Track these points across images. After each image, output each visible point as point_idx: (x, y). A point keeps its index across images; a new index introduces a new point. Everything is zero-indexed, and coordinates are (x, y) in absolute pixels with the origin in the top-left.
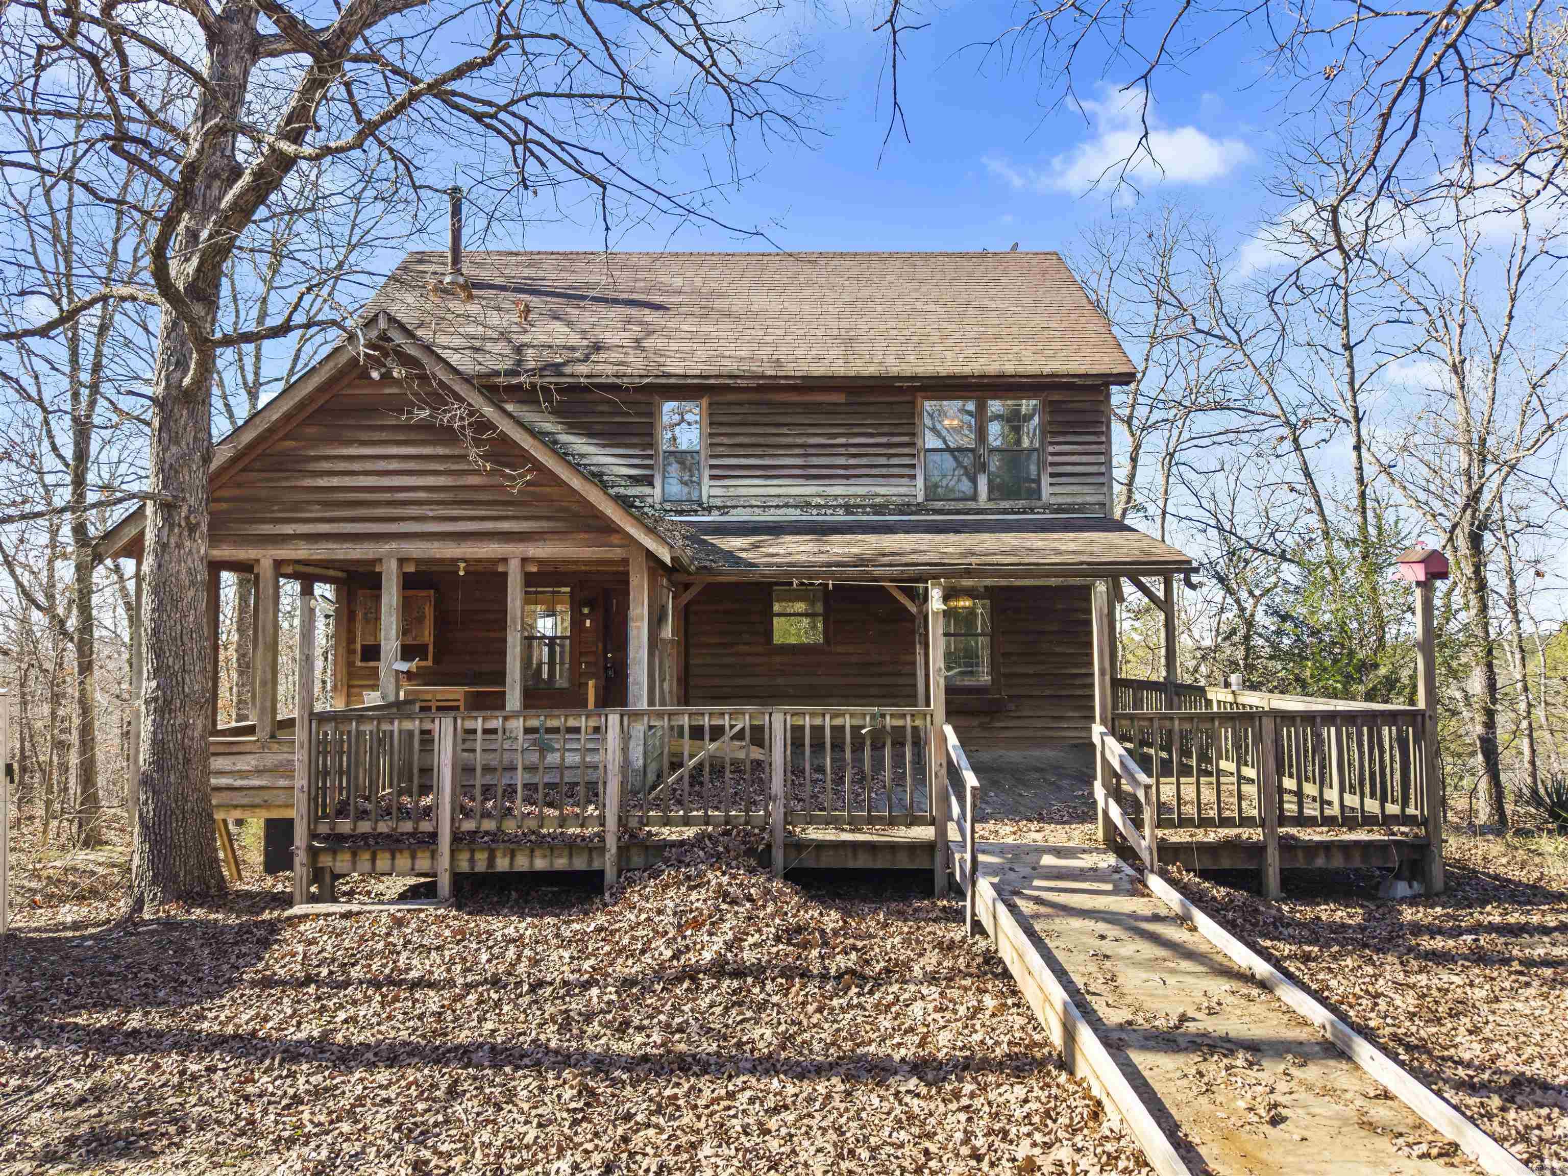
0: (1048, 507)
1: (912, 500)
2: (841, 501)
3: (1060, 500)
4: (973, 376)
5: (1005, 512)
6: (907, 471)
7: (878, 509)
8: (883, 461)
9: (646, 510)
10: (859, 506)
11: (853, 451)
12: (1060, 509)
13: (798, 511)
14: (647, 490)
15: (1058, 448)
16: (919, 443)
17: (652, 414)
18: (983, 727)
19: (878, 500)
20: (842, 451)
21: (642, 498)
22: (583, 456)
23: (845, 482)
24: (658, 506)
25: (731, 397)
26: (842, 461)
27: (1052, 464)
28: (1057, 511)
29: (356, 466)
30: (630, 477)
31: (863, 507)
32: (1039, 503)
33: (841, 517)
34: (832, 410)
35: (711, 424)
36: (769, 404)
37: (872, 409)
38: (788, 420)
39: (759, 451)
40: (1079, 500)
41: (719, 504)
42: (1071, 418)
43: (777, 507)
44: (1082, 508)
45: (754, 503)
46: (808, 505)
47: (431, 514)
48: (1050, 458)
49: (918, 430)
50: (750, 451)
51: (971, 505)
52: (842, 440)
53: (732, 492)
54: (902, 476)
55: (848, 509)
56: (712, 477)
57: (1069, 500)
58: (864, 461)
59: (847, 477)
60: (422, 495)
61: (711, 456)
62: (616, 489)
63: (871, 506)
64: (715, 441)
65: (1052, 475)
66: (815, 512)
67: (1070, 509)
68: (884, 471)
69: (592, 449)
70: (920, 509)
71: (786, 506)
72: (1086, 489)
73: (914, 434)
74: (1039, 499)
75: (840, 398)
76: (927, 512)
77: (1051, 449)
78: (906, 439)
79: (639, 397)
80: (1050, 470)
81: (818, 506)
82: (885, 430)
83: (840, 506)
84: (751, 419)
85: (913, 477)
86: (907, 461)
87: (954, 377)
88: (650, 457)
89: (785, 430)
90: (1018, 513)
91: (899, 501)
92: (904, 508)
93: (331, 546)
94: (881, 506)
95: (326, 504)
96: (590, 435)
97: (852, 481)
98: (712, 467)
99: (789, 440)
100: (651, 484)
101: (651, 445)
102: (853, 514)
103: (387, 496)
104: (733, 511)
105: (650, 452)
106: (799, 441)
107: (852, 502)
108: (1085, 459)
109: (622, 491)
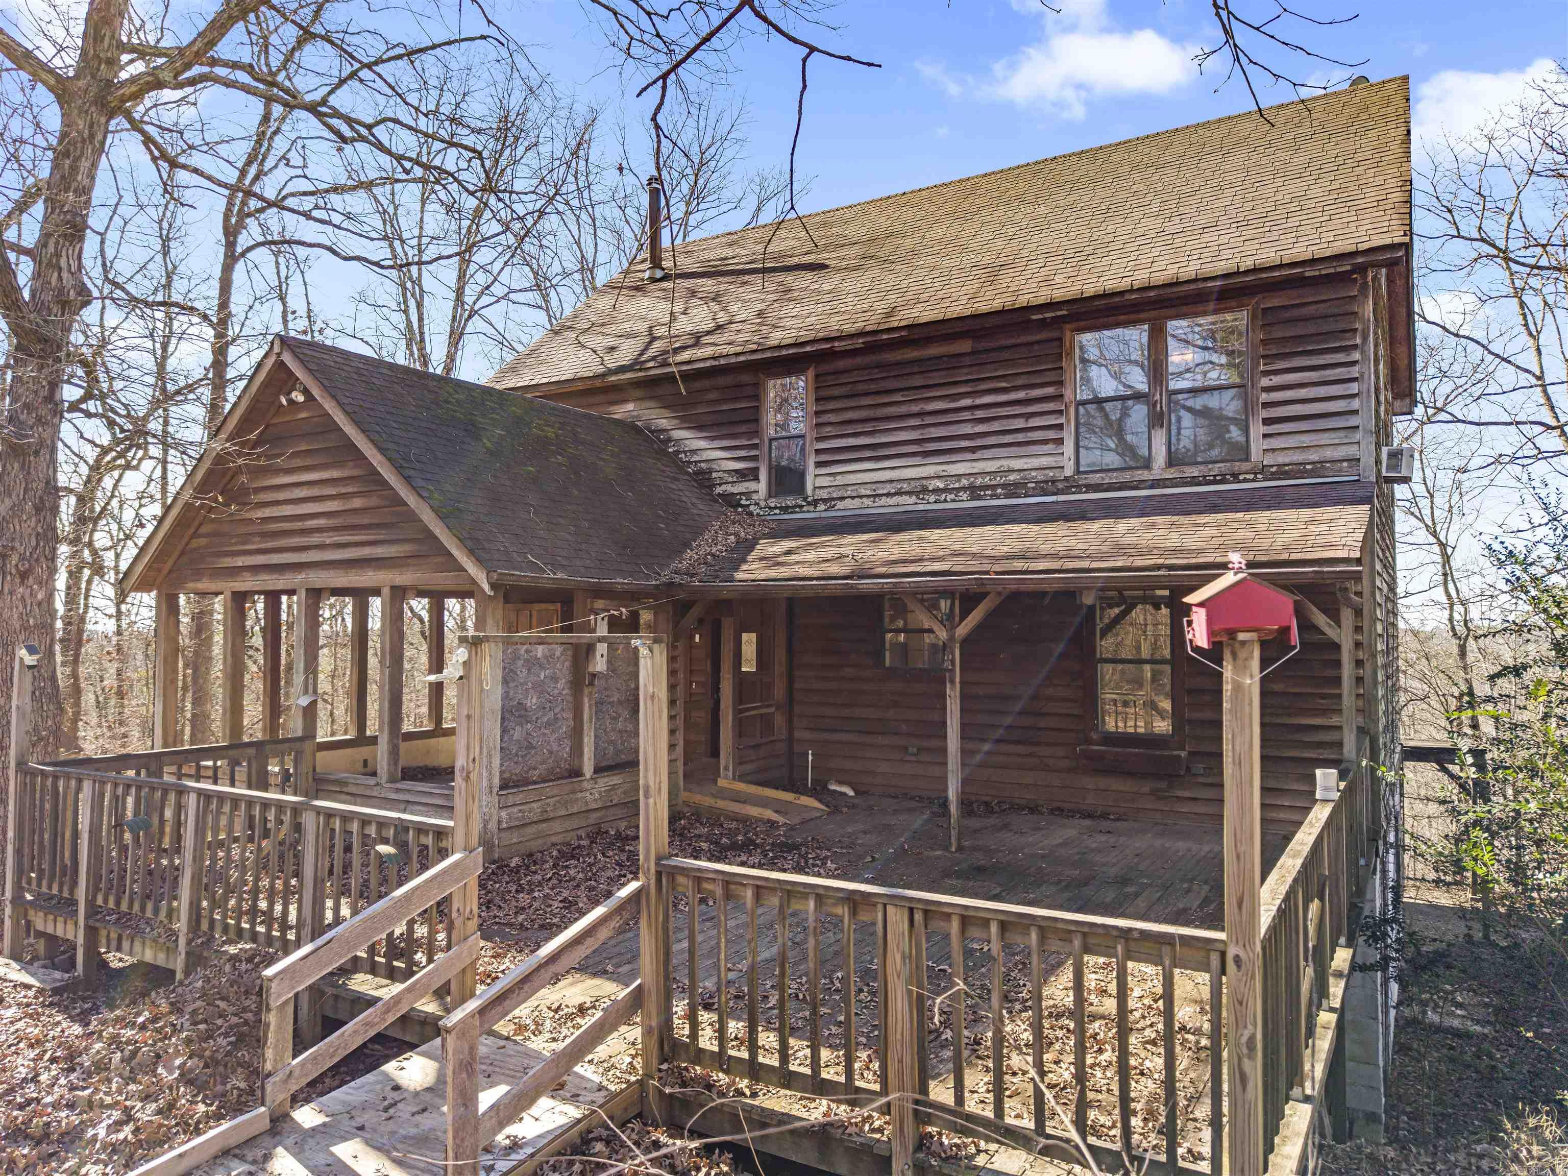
0: (1262, 470)
1: (1059, 475)
2: (964, 482)
3: (1281, 459)
4: (1132, 291)
5: (1194, 481)
6: (1051, 434)
7: (1013, 489)
8: (1020, 424)
9: (752, 508)
10: (987, 487)
11: (980, 414)
12: (1282, 472)
13: (913, 499)
14: (752, 486)
15: (1277, 380)
16: (1068, 393)
17: (756, 396)
18: (1154, 792)
19: (1012, 477)
20: (966, 415)
21: (748, 494)
22: (694, 452)
23: (969, 456)
24: (763, 504)
25: (841, 364)
26: (968, 429)
27: (1266, 405)
28: (1274, 476)
29: (281, 496)
30: (736, 471)
31: (994, 487)
32: (1245, 466)
33: (965, 503)
34: (953, 362)
35: (817, 400)
36: (880, 366)
37: (1006, 355)
38: (903, 384)
39: (868, 427)
40: (1314, 456)
41: (825, 496)
42: (1299, 330)
43: (888, 495)
44: (1319, 468)
45: (863, 492)
46: (925, 490)
47: (328, 541)
48: (1264, 397)
49: (1066, 377)
50: (859, 428)
51: (1144, 475)
52: (967, 402)
53: (840, 480)
54: (1045, 442)
55: (974, 491)
56: (818, 464)
57: (1297, 457)
58: (996, 426)
59: (973, 450)
60: (322, 522)
61: (819, 439)
62: (724, 487)
63: (1004, 486)
64: (821, 420)
65: (1267, 422)
66: (932, 498)
67: (1299, 470)
68: (1020, 437)
69: (702, 444)
70: (1070, 485)
71: (899, 493)
72: (1325, 439)
73: (1060, 383)
74: (1247, 459)
75: (965, 346)
76: (1079, 489)
77: (1265, 382)
78: (1050, 390)
79: (745, 378)
80: (1264, 414)
81: (937, 491)
82: (1020, 382)
83: (964, 489)
84: (861, 387)
85: (1060, 441)
86: (1052, 420)
87: (1105, 296)
88: (755, 446)
89: (898, 397)
90: (1215, 482)
91: (1040, 476)
92: (1047, 486)
93: (266, 577)
94: (1016, 484)
95: (264, 535)
96: (699, 428)
97: (978, 455)
98: (818, 452)
99: (903, 409)
100: (756, 479)
101: (756, 433)
102: (979, 498)
103: (299, 525)
104: (840, 505)
105: (757, 441)
106: (915, 408)
107: (979, 481)
108: (1322, 391)
109: (729, 489)
